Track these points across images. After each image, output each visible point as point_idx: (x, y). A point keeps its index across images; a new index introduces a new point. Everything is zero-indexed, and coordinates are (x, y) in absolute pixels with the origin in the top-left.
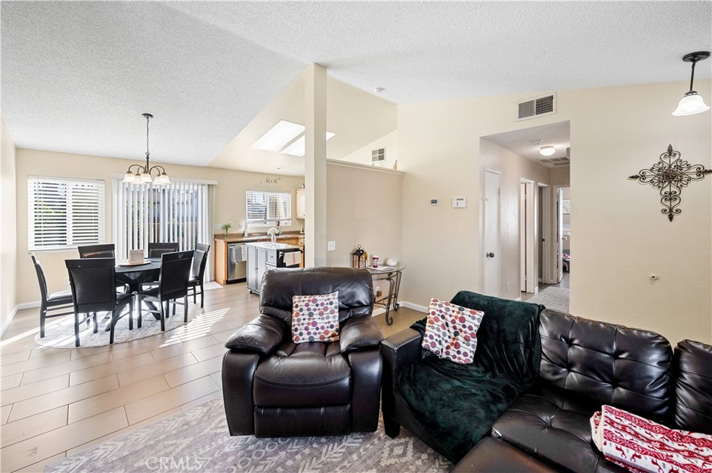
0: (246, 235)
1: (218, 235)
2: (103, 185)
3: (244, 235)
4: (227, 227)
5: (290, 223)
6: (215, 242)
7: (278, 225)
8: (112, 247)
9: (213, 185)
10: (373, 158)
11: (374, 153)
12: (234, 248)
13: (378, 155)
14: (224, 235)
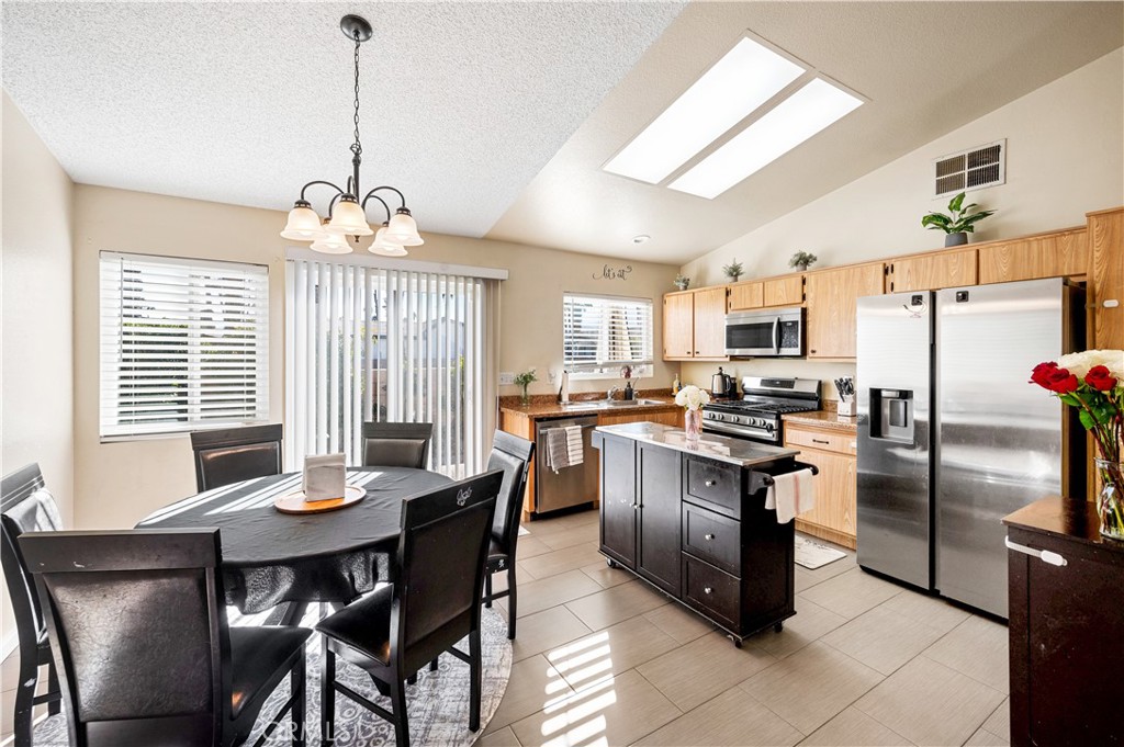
0: (565, 398)
1: (507, 398)
2: (266, 278)
3: (559, 398)
4: (526, 380)
5: (649, 371)
6: (502, 414)
7: (628, 375)
8: (275, 433)
9: (495, 281)
10: (939, 183)
11: (942, 168)
12: (551, 432)
13: (966, 171)
14: (519, 397)
